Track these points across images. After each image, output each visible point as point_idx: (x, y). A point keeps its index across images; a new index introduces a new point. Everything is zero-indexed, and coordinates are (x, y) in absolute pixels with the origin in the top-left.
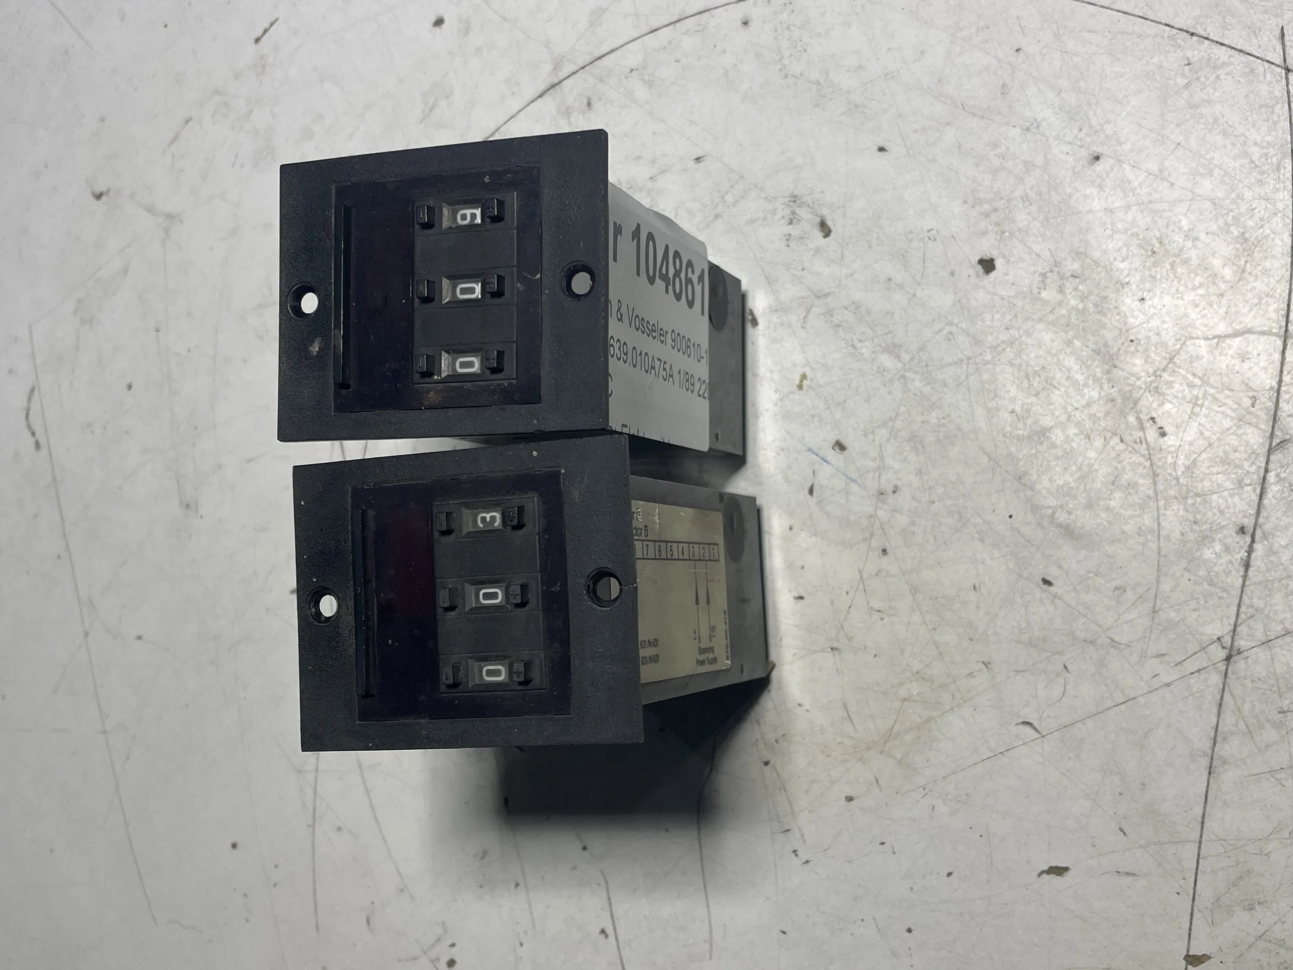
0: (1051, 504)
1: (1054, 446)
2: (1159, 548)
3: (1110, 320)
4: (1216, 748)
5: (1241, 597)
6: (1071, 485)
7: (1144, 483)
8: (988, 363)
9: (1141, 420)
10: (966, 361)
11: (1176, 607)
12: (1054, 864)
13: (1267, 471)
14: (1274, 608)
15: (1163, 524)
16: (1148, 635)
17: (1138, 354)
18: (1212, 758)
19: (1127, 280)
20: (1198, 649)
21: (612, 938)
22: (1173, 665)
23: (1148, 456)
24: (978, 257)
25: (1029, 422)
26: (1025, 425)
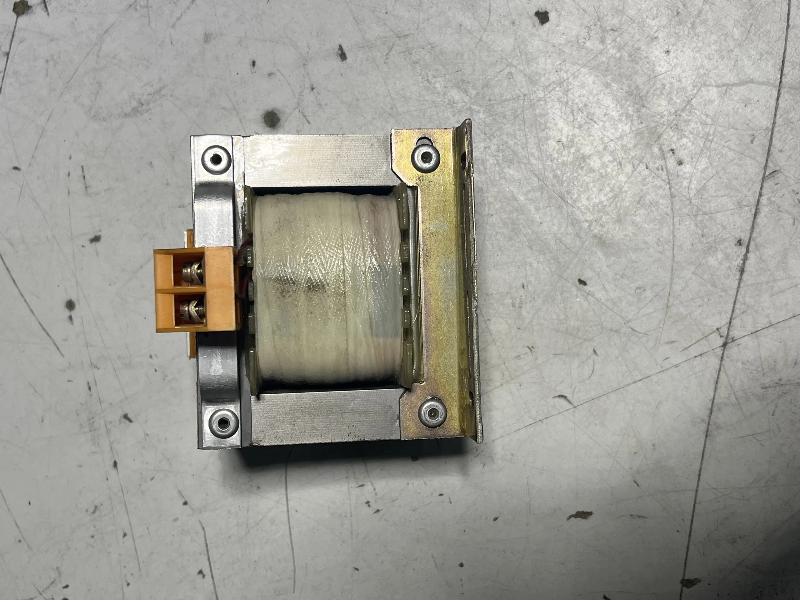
0: (588, 219)
1: (592, 170)
2: (674, 256)
3: (641, 67)
4: (712, 416)
5: (736, 296)
6: (605, 204)
7: (664, 203)
8: (540, 100)
9: (663, 151)
10: (522, 98)
11: (685, 304)
12: (581, 510)
13: (760, 195)
14: (762, 305)
15: (677, 236)
16: (662, 326)
17: (663, 96)
18: (709, 424)
19: (656, 35)
20: (702, 337)
21: (208, 578)
22: (681, 350)
23: (667, 181)
24: (535, 11)
25: (573, 150)
26: (569, 152)
